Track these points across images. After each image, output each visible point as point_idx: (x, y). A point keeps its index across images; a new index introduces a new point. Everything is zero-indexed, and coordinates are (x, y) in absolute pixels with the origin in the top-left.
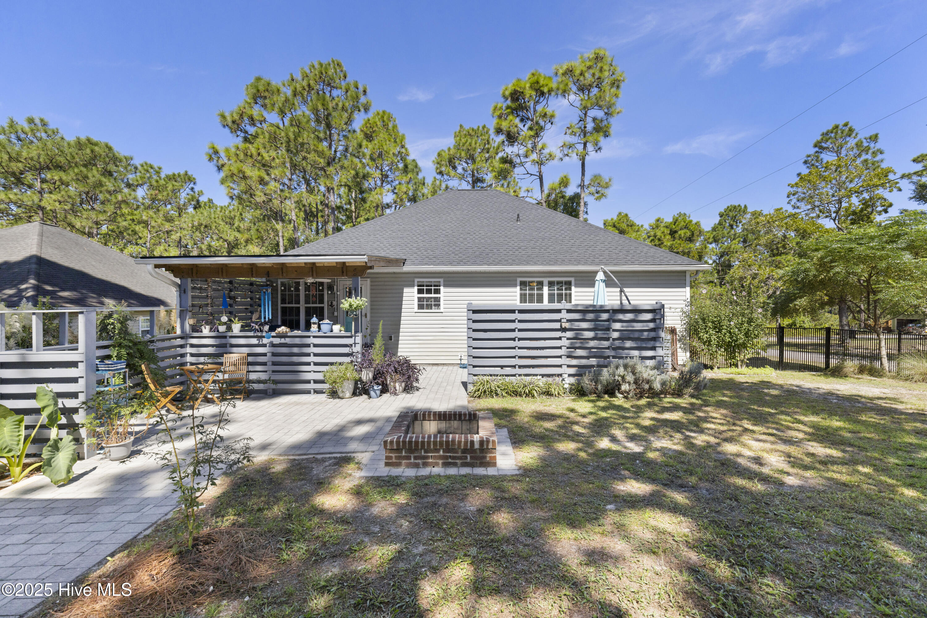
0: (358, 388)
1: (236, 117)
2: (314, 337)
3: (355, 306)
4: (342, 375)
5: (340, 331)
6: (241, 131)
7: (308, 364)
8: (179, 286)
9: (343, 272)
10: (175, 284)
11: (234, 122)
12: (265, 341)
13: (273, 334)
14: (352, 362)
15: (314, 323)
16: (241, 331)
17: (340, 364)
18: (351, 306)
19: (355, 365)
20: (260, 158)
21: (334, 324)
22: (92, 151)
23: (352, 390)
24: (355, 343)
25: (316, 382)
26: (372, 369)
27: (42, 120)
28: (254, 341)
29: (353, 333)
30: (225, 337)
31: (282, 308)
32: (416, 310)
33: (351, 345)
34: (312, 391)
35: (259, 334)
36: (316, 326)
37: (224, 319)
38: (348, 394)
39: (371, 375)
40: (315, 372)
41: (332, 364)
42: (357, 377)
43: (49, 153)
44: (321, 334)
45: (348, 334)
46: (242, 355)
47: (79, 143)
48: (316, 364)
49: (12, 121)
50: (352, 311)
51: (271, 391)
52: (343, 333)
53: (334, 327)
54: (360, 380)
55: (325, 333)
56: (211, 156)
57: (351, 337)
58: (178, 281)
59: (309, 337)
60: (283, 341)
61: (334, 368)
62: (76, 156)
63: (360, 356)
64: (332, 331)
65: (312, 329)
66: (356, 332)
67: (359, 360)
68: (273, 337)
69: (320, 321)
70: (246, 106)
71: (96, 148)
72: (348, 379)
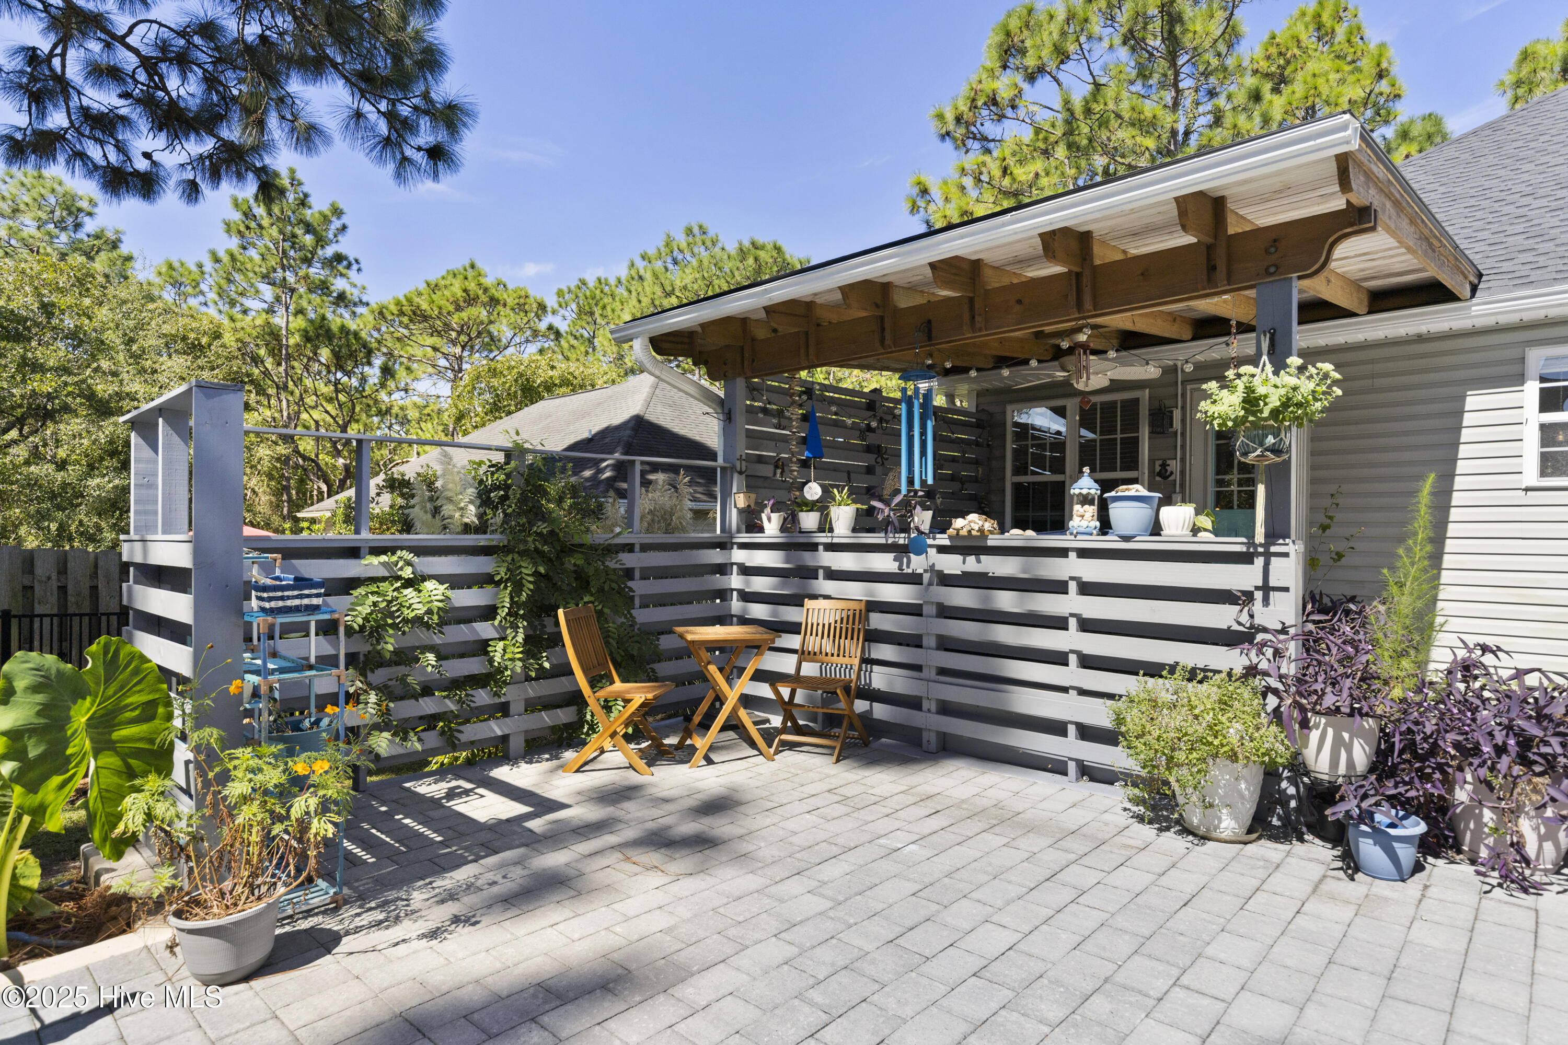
0: (1284, 800)
1: (963, 107)
2: (1084, 553)
3: (1274, 401)
4: (1200, 729)
5: (1195, 530)
6: (974, 138)
7: (1058, 658)
8: (721, 403)
9: (1212, 268)
10: (708, 397)
11: (958, 119)
12: (917, 564)
13: (943, 540)
14: (1251, 671)
15: (1086, 500)
16: (854, 530)
17: (1192, 675)
18: (1251, 401)
19: (1268, 690)
20: (1006, 182)
21: (1167, 501)
22: (756, 259)
23: (1248, 808)
24: (1266, 588)
25: (1087, 733)
26: (1369, 723)
27: (701, 227)
28: (884, 563)
29: (1260, 537)
30: (813, 547)
31: (1017, 487)
32: (1531, 475)
33: (1249, 596)
34: (1072, 767)
35: (901, 539)
36: (1091, 511)
37: (813, 491)
38: (1228, 825)
39: (1361, 755)
40: (1083, 692)
41: (1153, 670)
42: (1282, 752)
43: (706, 275)
44: (1110, 542)
45: (1235, 545)
46: (852, 605)
47: (741, 250)
48: (1088, 662)
49: (669, 236)
50: (1258, 431)
51: (933, 738)
52: (1208, 541)
53: (1167, 513)
54: (1298, 767)
55: (1126, 539)
56: (914, 203)
57: (1246, 558)
58: (718, 389)
59: (1062, 553)
60: (971, 564)
61: (1161, 688)
62: (736, 273)
63: (1293, 649)
64: (1156, 529)
65: (1075, 523)
66: (1277, 532)
67: (1290, 669)
68: (942, 549)
69: (1103, 491)
70: (984, 77)
71: (762, 254)
72: (1233, 757)
